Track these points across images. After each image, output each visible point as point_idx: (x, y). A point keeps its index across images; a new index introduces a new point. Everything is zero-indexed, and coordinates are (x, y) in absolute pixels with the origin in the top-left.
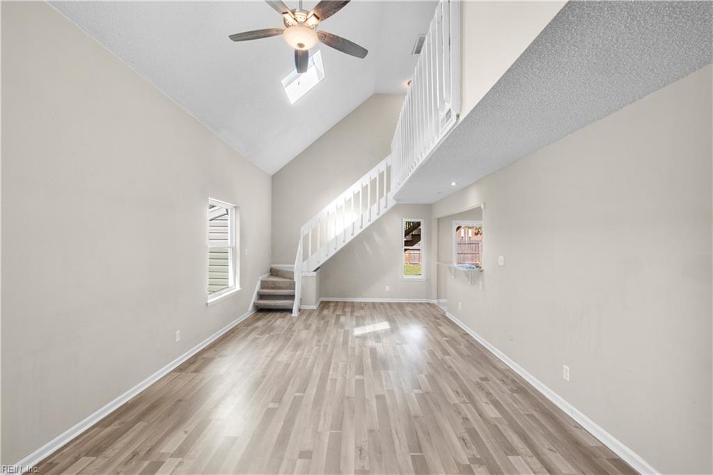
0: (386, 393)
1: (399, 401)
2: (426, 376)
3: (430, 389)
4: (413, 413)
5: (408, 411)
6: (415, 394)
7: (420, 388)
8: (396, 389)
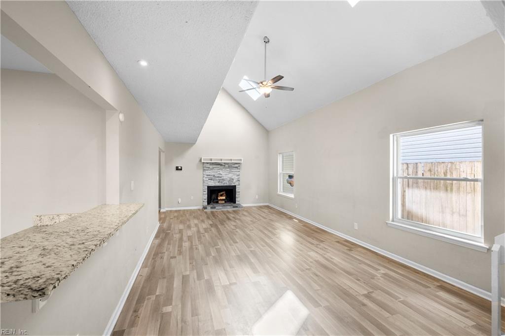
0: (234, 244)
1: (227, 242)
2: (211, 255)
3: (211, 249)
4: (221, 240)
5: (223, 240)
6: (219, 245)
7: (216, 248)
8: (229, 246)
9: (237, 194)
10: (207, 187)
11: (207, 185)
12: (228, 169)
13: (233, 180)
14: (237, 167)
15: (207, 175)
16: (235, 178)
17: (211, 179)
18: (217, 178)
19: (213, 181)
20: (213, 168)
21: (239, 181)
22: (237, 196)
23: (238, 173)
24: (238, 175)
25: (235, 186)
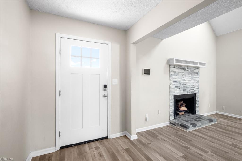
9: (197, 103)
10: (173, 97)
11: (174, 94)
12: (190, 75)
13: (194, 87)
14: (197, 73)
15: (174, 82)
16: (196, 84)
17: (177, 87)
18: (182, 86)
19: (178, 89)
20: (179, 72)
21: (199, 88)
22: (197, 106)
23: (198, 79)
24: (198, 82)
25: (196, 94)
